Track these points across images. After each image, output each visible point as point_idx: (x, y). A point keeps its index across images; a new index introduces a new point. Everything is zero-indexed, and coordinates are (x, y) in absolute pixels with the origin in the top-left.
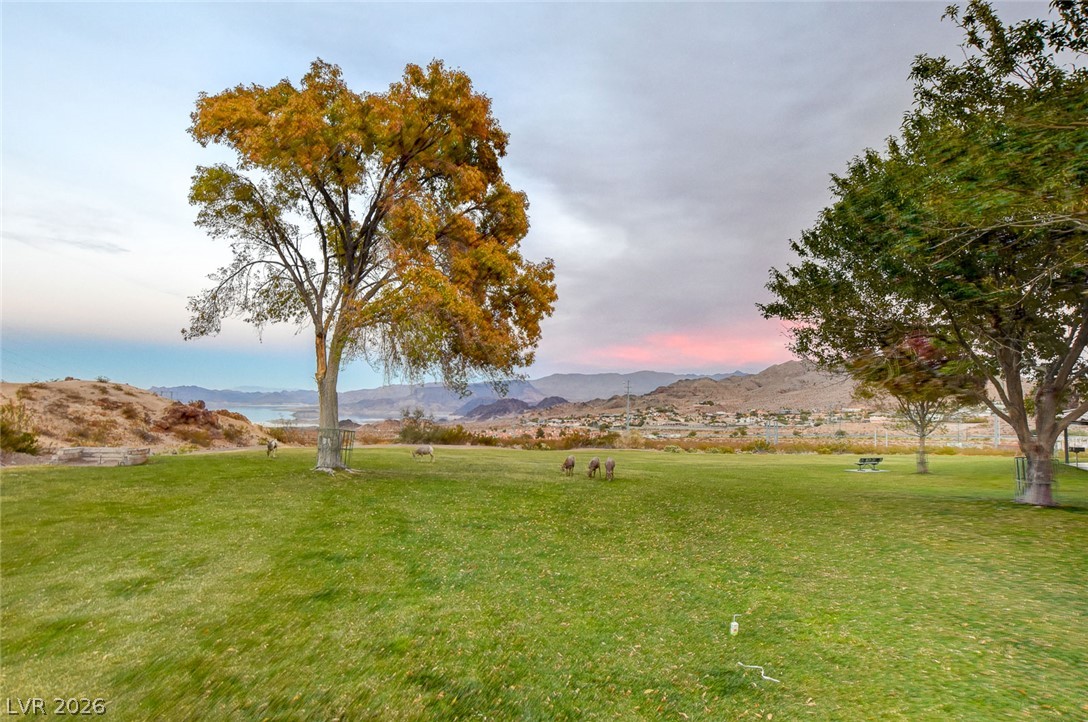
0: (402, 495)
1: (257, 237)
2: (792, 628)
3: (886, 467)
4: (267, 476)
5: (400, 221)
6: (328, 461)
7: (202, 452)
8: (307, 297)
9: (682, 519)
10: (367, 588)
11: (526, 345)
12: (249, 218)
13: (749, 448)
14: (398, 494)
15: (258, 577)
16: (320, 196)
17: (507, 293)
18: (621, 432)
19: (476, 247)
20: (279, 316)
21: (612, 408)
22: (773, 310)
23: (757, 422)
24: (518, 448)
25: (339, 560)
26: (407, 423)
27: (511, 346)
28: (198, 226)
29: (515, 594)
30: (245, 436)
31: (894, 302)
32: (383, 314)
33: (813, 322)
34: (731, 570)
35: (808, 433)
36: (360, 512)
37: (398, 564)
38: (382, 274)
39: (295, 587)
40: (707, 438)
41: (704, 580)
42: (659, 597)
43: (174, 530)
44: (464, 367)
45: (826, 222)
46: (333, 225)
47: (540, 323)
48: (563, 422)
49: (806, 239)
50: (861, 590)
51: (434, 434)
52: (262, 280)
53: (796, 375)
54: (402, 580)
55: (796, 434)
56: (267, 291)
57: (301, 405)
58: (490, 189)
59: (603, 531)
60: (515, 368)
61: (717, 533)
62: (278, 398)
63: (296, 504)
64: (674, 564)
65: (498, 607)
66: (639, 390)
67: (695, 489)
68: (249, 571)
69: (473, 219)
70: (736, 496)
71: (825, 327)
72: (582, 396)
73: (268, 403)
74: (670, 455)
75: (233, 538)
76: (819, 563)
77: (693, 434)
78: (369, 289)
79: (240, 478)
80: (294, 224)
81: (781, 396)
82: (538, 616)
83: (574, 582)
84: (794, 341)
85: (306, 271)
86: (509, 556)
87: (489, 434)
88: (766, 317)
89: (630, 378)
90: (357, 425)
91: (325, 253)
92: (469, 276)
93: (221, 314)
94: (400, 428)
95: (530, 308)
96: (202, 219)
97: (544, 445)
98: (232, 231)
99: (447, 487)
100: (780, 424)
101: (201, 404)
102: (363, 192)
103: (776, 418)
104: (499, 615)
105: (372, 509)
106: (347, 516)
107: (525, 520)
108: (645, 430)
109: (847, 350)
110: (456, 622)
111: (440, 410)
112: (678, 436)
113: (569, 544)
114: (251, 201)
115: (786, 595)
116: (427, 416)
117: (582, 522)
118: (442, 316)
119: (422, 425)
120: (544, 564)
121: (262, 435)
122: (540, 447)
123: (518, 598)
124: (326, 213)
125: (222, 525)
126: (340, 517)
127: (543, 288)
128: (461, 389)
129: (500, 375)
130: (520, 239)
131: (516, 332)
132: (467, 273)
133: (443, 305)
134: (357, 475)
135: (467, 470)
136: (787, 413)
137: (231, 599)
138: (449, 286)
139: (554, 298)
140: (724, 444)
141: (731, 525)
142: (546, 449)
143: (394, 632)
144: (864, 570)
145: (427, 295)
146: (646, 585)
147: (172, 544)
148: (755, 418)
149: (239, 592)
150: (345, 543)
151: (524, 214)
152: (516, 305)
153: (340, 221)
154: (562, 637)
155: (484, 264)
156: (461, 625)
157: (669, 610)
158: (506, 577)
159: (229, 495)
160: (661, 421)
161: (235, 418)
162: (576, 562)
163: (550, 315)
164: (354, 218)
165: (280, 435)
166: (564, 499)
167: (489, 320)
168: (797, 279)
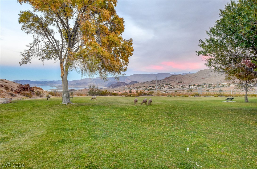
0: (88, 111)
1: (41, 33)
2: (206, 150)
3: (235, 100)
4: (47, 106)
5: (84, 27)
6: (66, 101)
7: (29, 99)
8: (57, 52)
9: (172, 116)
10: (75, 139)
11: (124, 65)
12: (38, 27)
13: (193, 95)
14: (87, 110)
15: (41, 136)
16: (59, 20)
17: (118, 49)
18: (154, 91)
19: (108, 35)
20: (49, 58)
21: (152, 84)
22: (200, 53)
23: (195, 88)
24: (124, 96)
25: (67, 130)
26: (90, 89)
27: (120, 65)
28: (22, 30)
29: (120, 140)
30: (42, 94)
31: (239, 50)
32: (80, 56)
33: (213, 56)
34: (187, 132)
35: (211, 91)
36: (75, 116)
37: (85, 131)
38: (80, 44)
39: (53, 139)
40: (180, 92)
41: (179, 135)
42: (164, 140)
43: (17, 122)
44: (106, 72)
45: (218, 24)
46: (64, 29)
47: (129, 58)
48: (137, 88)
49: (211, 30)
50: (228, 138)
51: (98, 92)
52: (43, 47)
53: (208, 73)
54: (86, 136)
55: (207, 91)
56: (45, 50)
57: (59, 85)
58: (112, 17)
59: (148, 120)
60: (121, 72)
61: (183, 120)
62: (52, 83)
63: (55, 114)
64: (169, 130)
65: (115, 144)
66: (160, 79)
67: (176, 108)
68: (38, 134)
69: (107, 27)
70: (189, 109)
71: (216, 58)
72: (143, 81)
73: (49, 84)
74: (169, 98)
75: (35, 124)
76: (214, 130)
77: (176, 91)
78: (76, 49)
79: (39, 106)
80: (52, 29)
81: (203, 80)
82: (127, 147)
83: (138, 136)
84: (207, 62)
85: (57, 44)
86: (119, 128)
87: (115, 92)
88: (198, 55)
89: (157, 75)
90: (76, 90)
91: (62, 38)
92: (107, 44)
93: (31, 57)
94: (88, 91)
95: (126, 54)
96: (23, 28)
97: (131, 95)
98: (33, 32)
99: (101, 108)
100: (202, 88)
101: (28, 85)
102: (73, 19)
103: (201, 86)
104: (115, 146)
105: (78, 115)
106: (70, 117)
107: (125, 117)
108: (162, 90)
109: (223, 65)
110: (101, 149)
111: (100, 85)
112: (172, 92)
113: (138, 124)
114: (38, 22)
115: (204, 139)
116: (96, 87)
117: (142, 118)
118: (98, 56)
119: (95, 90)
120: (130, 131)
121: (47, 94)
122: (130, 96)
123: (121, 141)
124: (62, 26)
125: (32, 121)
126: (68, 118)
127: (129, 47)
128: (105, 79)
129: (117, 75)
130: (122, 32)
131: (121, 61)
132: (106, 43)
133: (98, 53)
134: (74, 105)
135: (108, 103)
136: (205, 85)
137: (33, 143)
138: (100, 47)
139: (133, 51)
140: (185, 94)
141: (187, 118)
142: (132, 96)
143: (82, 152)
144: (229, 131)
145: (93, 50)
146: (161, 136)
147: (16, 127)
148: (195, 86)
149: (35, 141)
150: (69, 125)
151: (123, 25)
152: (121, 53)
153: (66, 27)
154: (134, 153)
155: (111, 40)
156: (103, 150)
157: (168, 144)
158: (118, 135)
159: (35, 112)
160: (166, 88)
161: (39, 89)
162: (140, 130)
163: (131, 56)
164: (70, 27)
165: (52, 94)
166: (136, 111)
167: (113, 58)
168: (208, 43)
